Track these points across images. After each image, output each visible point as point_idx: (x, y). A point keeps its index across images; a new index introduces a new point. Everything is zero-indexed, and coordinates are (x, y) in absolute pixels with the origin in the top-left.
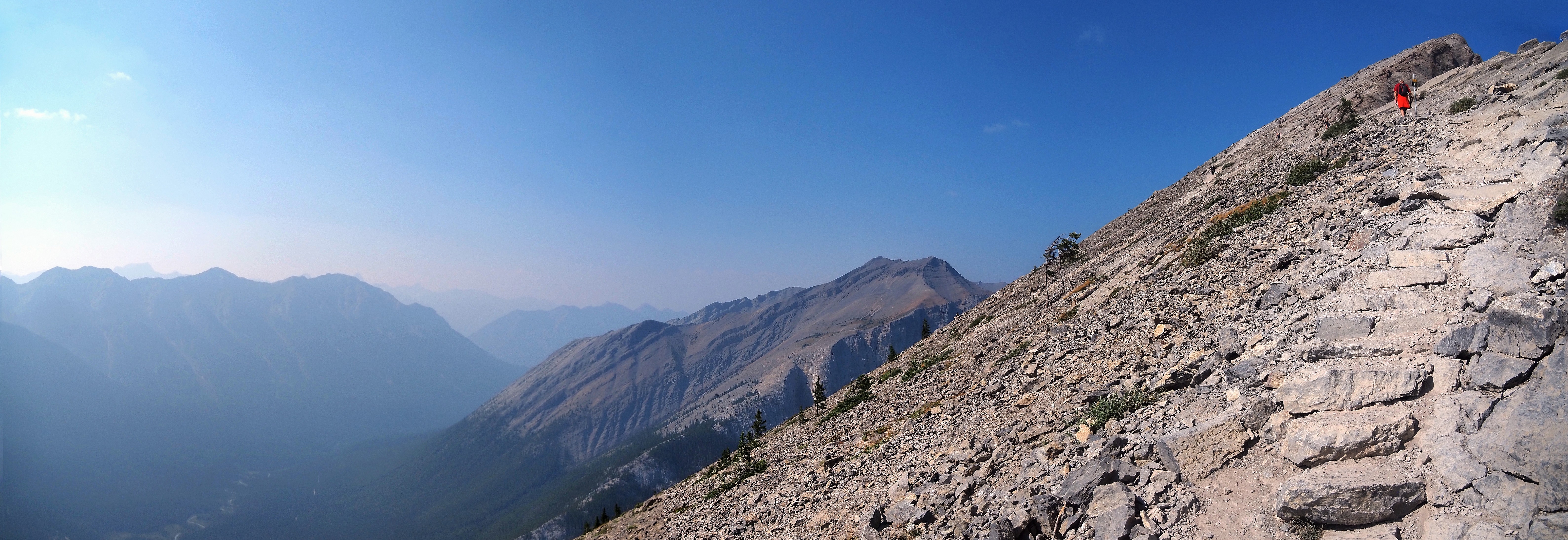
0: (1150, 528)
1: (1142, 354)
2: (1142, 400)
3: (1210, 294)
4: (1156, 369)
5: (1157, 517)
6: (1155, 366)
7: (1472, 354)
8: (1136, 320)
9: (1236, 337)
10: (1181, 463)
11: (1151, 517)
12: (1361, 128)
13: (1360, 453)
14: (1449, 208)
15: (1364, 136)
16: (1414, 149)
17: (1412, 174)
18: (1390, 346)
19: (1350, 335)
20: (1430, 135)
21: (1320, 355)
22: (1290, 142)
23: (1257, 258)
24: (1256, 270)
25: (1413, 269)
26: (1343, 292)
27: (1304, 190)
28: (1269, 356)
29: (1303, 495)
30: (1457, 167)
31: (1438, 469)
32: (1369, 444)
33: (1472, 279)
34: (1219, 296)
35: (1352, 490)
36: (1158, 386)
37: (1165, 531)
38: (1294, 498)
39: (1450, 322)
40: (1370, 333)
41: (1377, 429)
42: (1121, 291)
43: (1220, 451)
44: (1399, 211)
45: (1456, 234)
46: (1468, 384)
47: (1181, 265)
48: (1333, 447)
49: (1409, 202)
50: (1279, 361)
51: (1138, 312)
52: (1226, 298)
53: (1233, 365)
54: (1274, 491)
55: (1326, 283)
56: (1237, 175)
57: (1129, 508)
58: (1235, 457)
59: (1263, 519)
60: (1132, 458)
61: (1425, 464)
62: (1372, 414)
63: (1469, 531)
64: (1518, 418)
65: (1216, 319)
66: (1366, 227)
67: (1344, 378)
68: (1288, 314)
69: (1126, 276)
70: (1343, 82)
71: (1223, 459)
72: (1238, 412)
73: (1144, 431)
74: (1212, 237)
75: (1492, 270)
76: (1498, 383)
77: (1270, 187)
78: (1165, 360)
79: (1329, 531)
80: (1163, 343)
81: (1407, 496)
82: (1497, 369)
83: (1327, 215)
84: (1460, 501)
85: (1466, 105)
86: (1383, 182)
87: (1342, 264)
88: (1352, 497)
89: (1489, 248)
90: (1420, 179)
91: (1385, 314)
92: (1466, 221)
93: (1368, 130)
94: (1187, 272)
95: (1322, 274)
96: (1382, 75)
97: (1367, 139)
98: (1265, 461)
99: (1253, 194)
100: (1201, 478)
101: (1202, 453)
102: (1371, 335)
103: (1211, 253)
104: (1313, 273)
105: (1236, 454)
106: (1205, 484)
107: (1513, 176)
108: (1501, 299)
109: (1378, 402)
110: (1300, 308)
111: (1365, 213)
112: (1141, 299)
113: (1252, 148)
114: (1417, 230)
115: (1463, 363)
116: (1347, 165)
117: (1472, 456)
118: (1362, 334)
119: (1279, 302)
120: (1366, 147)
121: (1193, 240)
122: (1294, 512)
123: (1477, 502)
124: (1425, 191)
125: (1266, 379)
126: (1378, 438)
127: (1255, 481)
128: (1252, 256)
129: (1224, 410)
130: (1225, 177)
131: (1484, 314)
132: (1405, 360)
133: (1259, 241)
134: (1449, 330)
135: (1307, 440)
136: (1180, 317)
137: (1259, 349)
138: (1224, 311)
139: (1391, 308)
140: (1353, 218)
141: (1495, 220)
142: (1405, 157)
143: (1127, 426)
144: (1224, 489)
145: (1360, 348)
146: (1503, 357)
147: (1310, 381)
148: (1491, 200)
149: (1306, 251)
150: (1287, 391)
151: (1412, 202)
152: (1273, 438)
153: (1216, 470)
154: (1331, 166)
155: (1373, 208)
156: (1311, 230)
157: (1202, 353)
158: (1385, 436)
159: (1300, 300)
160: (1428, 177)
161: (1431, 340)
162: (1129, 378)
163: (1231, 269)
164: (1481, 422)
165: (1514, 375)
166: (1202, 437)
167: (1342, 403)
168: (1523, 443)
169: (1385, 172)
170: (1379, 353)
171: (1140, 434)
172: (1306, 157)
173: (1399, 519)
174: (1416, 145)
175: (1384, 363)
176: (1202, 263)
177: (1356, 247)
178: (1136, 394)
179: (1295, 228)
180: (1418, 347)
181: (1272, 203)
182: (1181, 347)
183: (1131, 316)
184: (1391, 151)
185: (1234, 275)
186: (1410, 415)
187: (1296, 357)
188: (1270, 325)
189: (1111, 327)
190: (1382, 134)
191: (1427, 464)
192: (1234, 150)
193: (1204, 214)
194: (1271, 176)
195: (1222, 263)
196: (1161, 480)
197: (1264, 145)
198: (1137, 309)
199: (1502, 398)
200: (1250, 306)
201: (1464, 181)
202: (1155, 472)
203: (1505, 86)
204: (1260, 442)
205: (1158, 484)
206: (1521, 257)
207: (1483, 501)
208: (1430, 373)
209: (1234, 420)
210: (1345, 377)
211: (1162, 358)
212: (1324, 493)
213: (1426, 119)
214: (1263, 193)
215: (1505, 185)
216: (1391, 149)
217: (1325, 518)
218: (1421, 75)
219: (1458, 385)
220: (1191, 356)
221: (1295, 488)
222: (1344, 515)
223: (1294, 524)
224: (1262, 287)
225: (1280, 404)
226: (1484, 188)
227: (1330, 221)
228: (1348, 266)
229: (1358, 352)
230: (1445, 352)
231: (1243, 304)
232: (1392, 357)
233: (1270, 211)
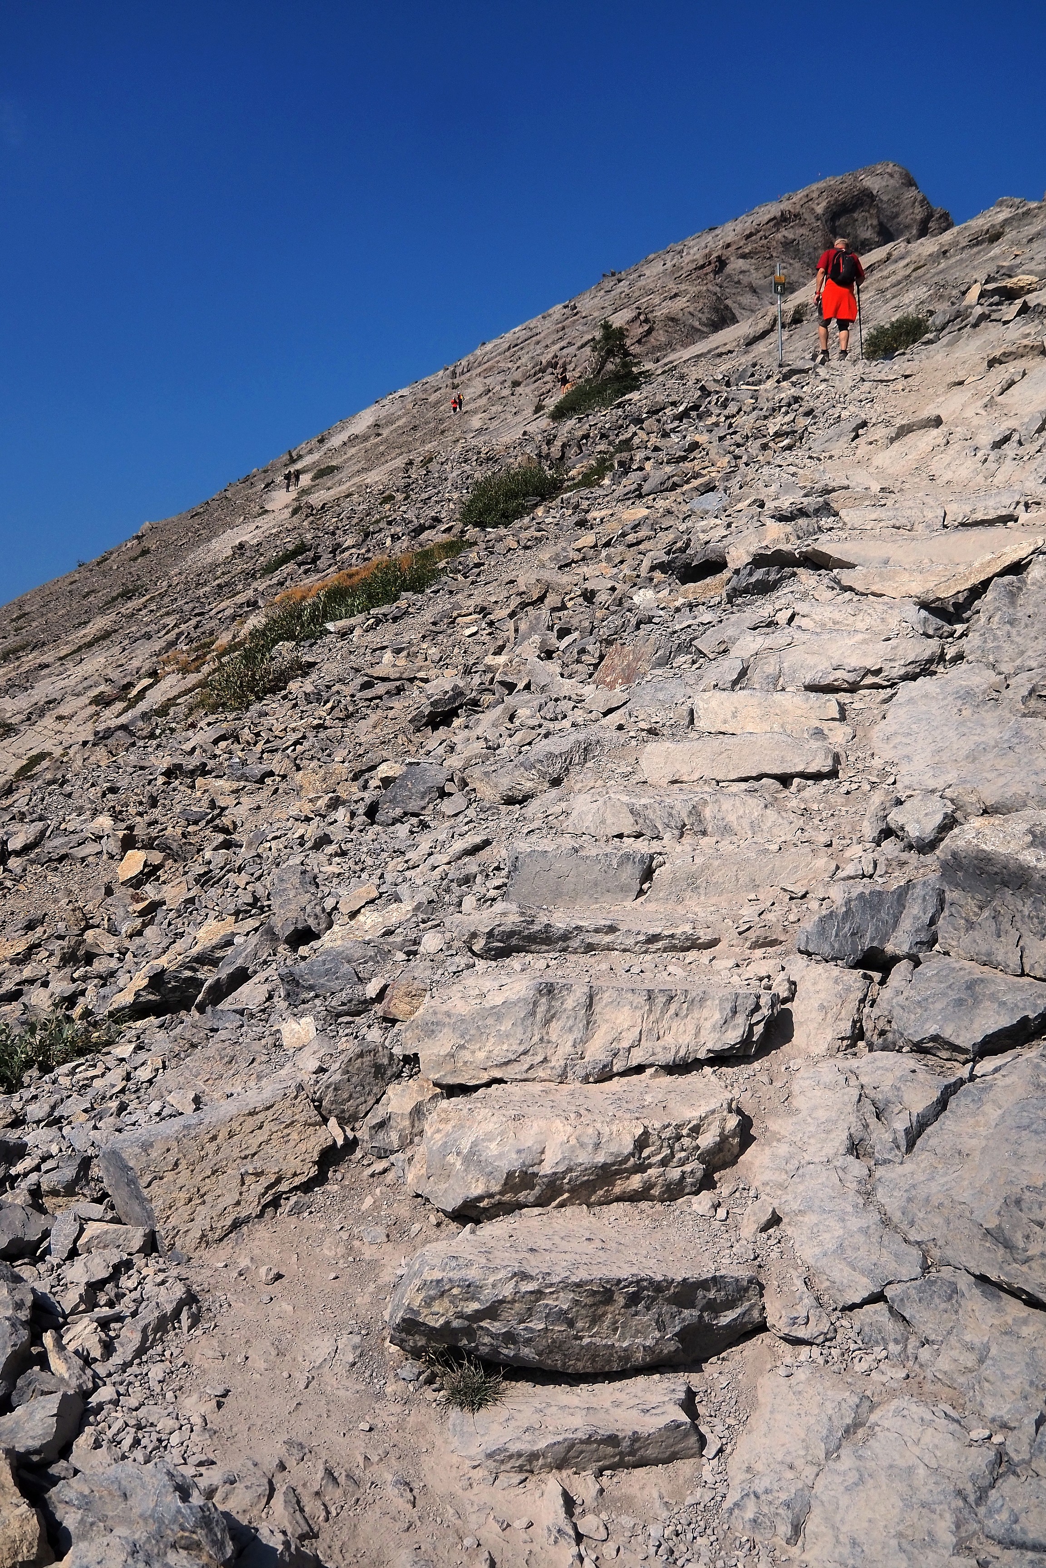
0: (66, 1376)
1: (83, 923)
2: (73, 1042)
3: (261, 781)
4: (113, 964)
5: (87, 1345)
6: (111, 955)
7: (896, 959)
8: (75, 838)
9: (313, 889)
10: (157, 1205)
11: (71, 1348)
12: (644, 394)
13: (601, 1192)
14: (851, 589)
15: (652, 413)
16: (771, 444)
17: (762, 506)
18: (687, 928)
19: (591, 896)
20: (812, 410)
21: (514, 941)
22: (476, 422)
23: (380, 698)
24: (375, 727)
25: (753, 738)
26: (580, 791)
27: (500, 539)
28: (391, 939)
29: (455, 1291)
30: (875, 488)
31: (796, 1246)
32: (626, 1170)
33: (904, 768)
34: (283, 786)
35: (578, 1285)
36: (115, 1006)
37: (107, 1380)
38: (433, 1299)
39: (841, 874)
40: (641, 892)
41: (646, 1133)
42: (45, 764)
43: (258, 1174)
44: (724, 595)
45: (865, 654)
46: (882, 1033)
47: (197, 706)
48: (535, 1175)
49: (750, 574)
50: (415, 953)
51: (82, 818)
52: (298, 791)
53: (304, 958)
54: (387, 1277)
55: (538, 766)
56: (347, 496)
57: (13, 1325)
58: (296, 1188)
59: (355, 1348)
60: (36, 1193)
61: (764, 1229)
62: (636, 1095)
63: (873, 1418)
64: (1014, 1135)
65: (268, 844)
66: (641, 632)
67: (570, 1003)
68: (442, 837)
69: (60, 726)
70: (608, 284)
71: (264, 1194)
72: (307, 1078)
73: (70, 1123)
74: (275, 642)
75: (955, 746)
76: (961, 1039)
77: (421, 529)
78: (138, 940)
79: (519, 1384)
80: (137, 899)
81: (715, 1308)
82: (960, 1002)
83: (552, 600)
84: (852, 1335)
85: (907, 333)
86: (690, 524)
87: (580, 720)
88: (576, 1302)
89: (949, 689)
90: (782, 518)
91: (679, 848)
92: (893, 623)
93: (661, 398)
94: (209, 724)
95: (530, 744)
96: (703, 267)
97: (659, 421)
98: (369, 1201)
99: (381, 544)
100: (207, 1243)
101: (213, 1178)
102: (642, 899)
103: (270, 681)
104: (508, 741)
105: (297, 1181)
106: (217, 1257)
107: (1021, 507)
108: (977, 822)
109: (651, 1065)
110: (472, 825)
111: (643, 598)
112: (93, 785)
113: (385, 432)
114: (769, 642)
115: (871, 978)
116: (606, 482)
117: (886, 1222)
118: (620, 896)
119: (424, 808)
120: (654, 440)
121: (230, 646)
122: (432, 1333)
123: (896, 1341)
124: (792, 546)
125: (381, 996)
126: (649, 1157)
127: (341, 1250)
128: (369, 693)
129: (275, 1070)
130: (317, 499)
131: (929, 859)
132: (724, 964)
133: (388, 656)
134: (837, 894)
135: (472, 1152)
136: (184, 835)
137: (369, 921)
138: (289, 824)
139: (695, 833)
140: (613, 608)
141: (968, 620)
142: (747, 465)
143: (29, 1108)
144: (263, 1270)
145: (612, 929)
146: (979, 971)
147: (487, 1006)
148: (961, 568)
149: (496, 686)
150: (430, 1030)
151: (759, 574)
152: (391, 1142)
153: (246, 1220)
154: (569, 483)
155: (663, 586)
156: (512, 634)
157: (228, 926)
158: (666, 1151)
159: (474, 805)
160: (802, 513)
161: (792, 918)
162: (45, 984)
163: (316, 722)
164: (913, 1136)
165: (1005, 1021)
166: (214, 1138)
167: (562, 1063)
168: (1024, 1205)
169: (697, 499)
170: (660, 945)
171: (60, 1129)
172: (511, 460)
173: (695, 1366)
174: (777, 434)
175: (671, 969)
176: (249, 705)
177: (615, 681)
178: (58, 1026)
179: (474, 629)
180: (758, 933)
181: (424, 566)
182: (178, 911)
183: (62, 827)
184: (714, 450)
185: (322, 735)
186: (730, 1105)
187: (456, 944)
188: (398, 863)
189: (10, 854)
190: (696, 407)
191: (771, 1231)
192: (343, 437)
193: (261, 585)
194: (425, 502)
195: (295, 706)
196: (105, 1247)
197: (415, 428)
198: (80, 811)
199: (972, 1078)
200: (353, 815)
201: (891, 523)
202: (92, 1229)
203: (1009, 283)
204: (358, 1154)
205: (98, 1260)
206: (1034, 714)
207: (913, 1342)
208: (785, 1001)
209: (296, 1097)
210: (573, 1000)
211: (131, 936)
212: (507, 1291)
213: (805, 371)
214: (405, 542)
215: (999, 530)
216: (717, 443)
217: (508, 1351)
218: (797, 265)
219: (857, 1034)
220: (201, 933)
221: (437, 1275)
222: (556, 1347)
223: (431, 1363)
224: (384, 770)
225: (412, 1060)
226: (942, 538)
227: (557, 614)
228: (595, 727)
229: (607, 939)
230: (826, 949)
231: (335, 808)
232: (692, 955)
233: (418, 584)
